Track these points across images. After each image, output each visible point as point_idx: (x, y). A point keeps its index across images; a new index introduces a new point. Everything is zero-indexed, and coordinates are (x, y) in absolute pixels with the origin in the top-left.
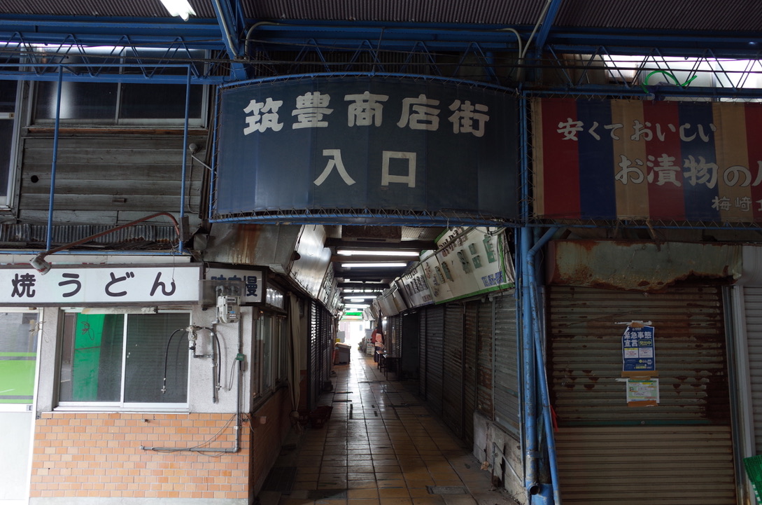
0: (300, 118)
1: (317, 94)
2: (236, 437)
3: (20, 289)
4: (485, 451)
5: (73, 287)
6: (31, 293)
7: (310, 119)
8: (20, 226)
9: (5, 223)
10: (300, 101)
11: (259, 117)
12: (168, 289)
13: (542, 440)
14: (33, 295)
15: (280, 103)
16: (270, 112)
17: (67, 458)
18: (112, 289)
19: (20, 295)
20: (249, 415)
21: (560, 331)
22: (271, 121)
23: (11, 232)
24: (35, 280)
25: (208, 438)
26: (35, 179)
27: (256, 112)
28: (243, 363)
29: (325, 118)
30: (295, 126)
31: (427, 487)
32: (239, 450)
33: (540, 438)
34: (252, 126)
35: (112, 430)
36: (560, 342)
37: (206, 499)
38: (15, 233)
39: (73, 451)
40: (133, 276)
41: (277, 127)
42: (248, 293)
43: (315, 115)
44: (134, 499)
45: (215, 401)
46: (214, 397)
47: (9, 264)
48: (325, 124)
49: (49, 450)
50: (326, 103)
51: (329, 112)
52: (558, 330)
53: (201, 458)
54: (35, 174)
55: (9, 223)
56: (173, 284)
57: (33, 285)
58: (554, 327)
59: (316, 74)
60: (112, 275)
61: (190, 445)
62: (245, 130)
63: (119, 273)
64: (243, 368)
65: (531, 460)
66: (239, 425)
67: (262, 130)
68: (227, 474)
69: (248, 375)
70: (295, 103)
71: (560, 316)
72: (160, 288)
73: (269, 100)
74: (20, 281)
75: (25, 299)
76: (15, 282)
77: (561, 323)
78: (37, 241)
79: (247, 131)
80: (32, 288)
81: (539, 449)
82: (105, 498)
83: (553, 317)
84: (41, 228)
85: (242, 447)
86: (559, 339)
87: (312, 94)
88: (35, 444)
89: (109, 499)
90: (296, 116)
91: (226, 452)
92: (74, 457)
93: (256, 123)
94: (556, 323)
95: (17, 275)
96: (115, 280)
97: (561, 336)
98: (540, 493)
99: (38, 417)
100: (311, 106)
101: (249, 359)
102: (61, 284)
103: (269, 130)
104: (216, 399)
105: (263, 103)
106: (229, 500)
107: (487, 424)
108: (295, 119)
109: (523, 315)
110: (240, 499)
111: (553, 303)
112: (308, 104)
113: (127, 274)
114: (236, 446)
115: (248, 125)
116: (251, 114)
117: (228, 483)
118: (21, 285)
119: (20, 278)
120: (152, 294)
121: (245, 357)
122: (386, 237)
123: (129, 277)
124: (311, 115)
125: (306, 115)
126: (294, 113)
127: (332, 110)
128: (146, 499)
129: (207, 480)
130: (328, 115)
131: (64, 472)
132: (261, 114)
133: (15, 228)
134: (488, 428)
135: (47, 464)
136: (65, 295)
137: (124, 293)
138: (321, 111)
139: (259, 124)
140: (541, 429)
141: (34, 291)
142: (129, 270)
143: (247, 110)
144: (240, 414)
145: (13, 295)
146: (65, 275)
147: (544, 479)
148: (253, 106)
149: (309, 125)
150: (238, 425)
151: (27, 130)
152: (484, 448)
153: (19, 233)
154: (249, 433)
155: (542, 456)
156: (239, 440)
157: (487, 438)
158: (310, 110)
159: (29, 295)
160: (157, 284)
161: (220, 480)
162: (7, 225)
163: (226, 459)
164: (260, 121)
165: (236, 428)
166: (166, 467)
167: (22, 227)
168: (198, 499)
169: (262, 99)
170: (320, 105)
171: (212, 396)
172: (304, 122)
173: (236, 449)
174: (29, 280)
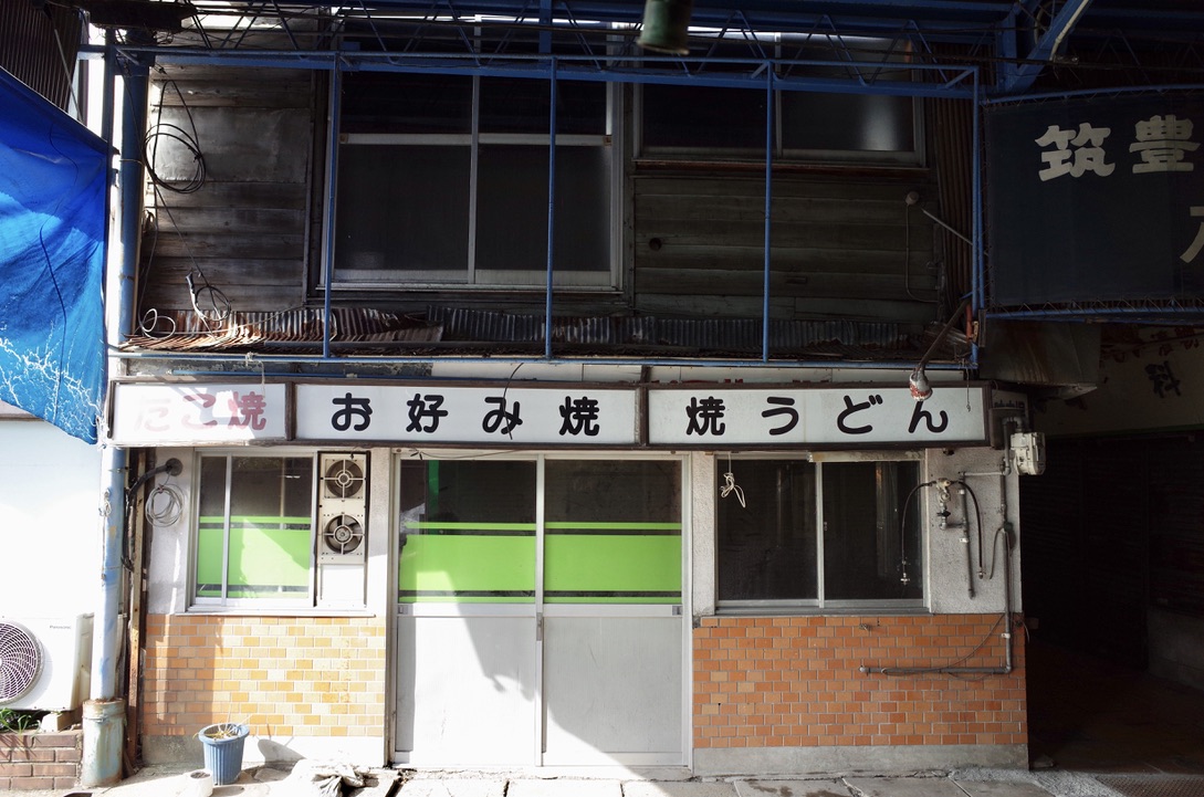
0: (1145, 156)
1: (1171, 119)
2: (1008, 651)
3: (701, 422)
5: (786, 419)
6: (718, 428)
7: (1164, 158)
8: (640, 320)
9: (613, 315)
10: (1142, 129)
11: (1068, 154)
12: (937, 422)
14: (721, 432)
15: (1105, 132)
16: (1089, 145)
17: (747, 687)
18: (849, 422)
19: (701, 432)
20: (1023, 616)
22: (1091, 159)
23: (624, 330)
24: (723, 408)
25: (963, 652)
26: (656, 243)
27: (1062, 144)
29: (1188, 157)
30: (1137, 169)
32: (1013, 669)
34: (1055, 166)
35: (813, 642)
37: (965, 746)
38: (631, 332)
39: (757, 676)
40: (880, 401)
41: (1105, 170)
43: (1172, 152)
44: (855, 749)
45: (972, 596)
46: (971, 590)
47: (674, 382)
48: (1189, 167)
49: (718, 676)
50: (1187, 134)
51: (1193, 147)
53: (953, 683)
54: (656, 235)
55: (618, 315)
56: (943, 414)
57: (722, 415)
59: (1167, 87)
60: (847, 399)
61: (935, 663)
62: (1041, 172)
63: (859, 396)
66: (1012, 632)
67: (1077, 172)
68: (995, 706)
69: (1017, 552)
70: (1134, 133)
72: (923, 420)
73: (1085, 127)
74: (700, 409)
75: (709, 438)
76: (692, 411)
78: (667, 344)
79: (1045, 175)
80: (719, 421)
82: (810, 749)
84: (673, 324)
85: (1016, 665)
87: (1163, 119)
88: (695, 666)
89: (816, 749)
90: (1138, 154)
91: (991, 673)
92: (759, 686)
93: (1064, 162)
95: (694, 400)
96: (851, 408)
99: (696, 625)
100: (1163, 137)
101: (1018, 530)
102: (766, 414)
103: (1089, 174)
104: (973, 593)
105: (1074, 132)
106: (999, 747)
108: (1137, 158)
110: (1015, 745)
112: (1157, 134)
113: (871, 397)
114: (1009, 664)
115: (1047, 165)
116: (1053, 147)
117: (997, 719)
118: (701, 415)
119: (699, 405)
120: (912, 429)
121: (1011, 524)
123: (874, 403)
124: (1165, 152)
125: (1156, 152)
126: (1133, 148)
127: (1198, 144)
128: (873, 748)
129: (965, 717)
130: (1194, 152)
131: (745, 709)
132: (1072, 148)
133: (631, 323)
135: (716, 698)
136: (774, 432)
137: (868, 429)
138: (1180, 145)
139: (1069, 164)
141: (723, 426)
142: (874, 392)
143: (1042, 141)
144: (1011, 614)
145: (689, 432)
146: (771, 400)
148: (1053, 134)
149: (1163, 167)
150: (1009, 632)
151: (634, 164)
153: (637, 331)
154: (1024, 643)
156: (1012, 653)
158: (1163, 144)
159: (715, 432)
160: (919, 413)
161: (985, 717)
162: (617, 318)
163: (992, 684)
164: (1072, 160)
165: (1007, 636)
166: (901, 697)
167: (644, 321)
168: (952, 746)
169: (1070, 124)
170: (1178, 137)
171: (967, 588)
172: (1152, 163)
173: (1008, 668)
174: (713, 409)
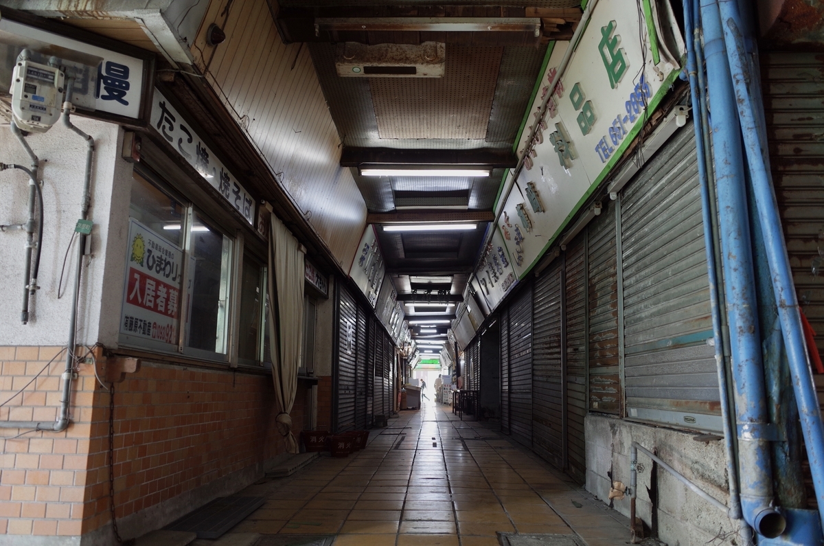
2: (62, 396)
4: (610, 474)
13: (782, 394)
20: (96, 350)
21: (797, 151)
28: (89, 239)
31: (499, 535)
32: (68, 424)
33: (775, 390)
36: (800, 173)
42: (103, 92)
45: (25, 320)
46: (25, 311)
52: (793, 147)
58: (784, 141)
64: (88, 251)
65: (754, 447)
66: (73, 372)
69: (99, 264)
71: (796, 116)
77: (799, 131)
81: (775, 418)
83: (779, 119)
85: (76, 419)
86: (795, 167)
91: (38, 430)
94: (785, 131)
97: (800, 162)
98: (786, 533)
101: (104, 232)
104: (28, 315)
107: (613, 426)
109: (709, 113)
110: (62, 538)
111: (774, 90)
114: (61, 416)
121: (94, 227)
122: (415, 62)
134: (614, 433)
140: (776, 368)
144: (74, 347)
147: (792, 498)
150: (69, 371)
152: (608, 469)
154: (93, 388)
155: (784, 437)
156: (69, 403)
157: (613, 451)
163: (41, 444)
165: (65, 376)
171: (21, 307)
173: (60, 422)
